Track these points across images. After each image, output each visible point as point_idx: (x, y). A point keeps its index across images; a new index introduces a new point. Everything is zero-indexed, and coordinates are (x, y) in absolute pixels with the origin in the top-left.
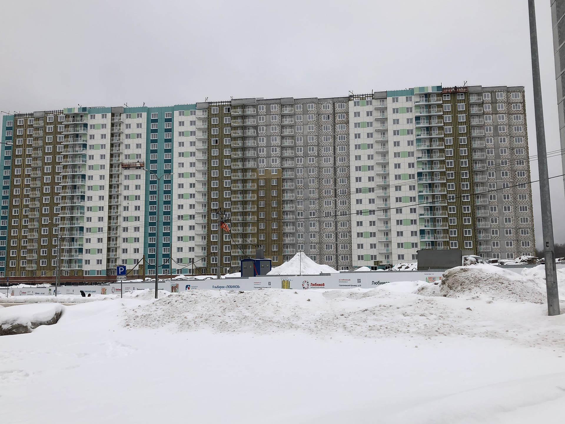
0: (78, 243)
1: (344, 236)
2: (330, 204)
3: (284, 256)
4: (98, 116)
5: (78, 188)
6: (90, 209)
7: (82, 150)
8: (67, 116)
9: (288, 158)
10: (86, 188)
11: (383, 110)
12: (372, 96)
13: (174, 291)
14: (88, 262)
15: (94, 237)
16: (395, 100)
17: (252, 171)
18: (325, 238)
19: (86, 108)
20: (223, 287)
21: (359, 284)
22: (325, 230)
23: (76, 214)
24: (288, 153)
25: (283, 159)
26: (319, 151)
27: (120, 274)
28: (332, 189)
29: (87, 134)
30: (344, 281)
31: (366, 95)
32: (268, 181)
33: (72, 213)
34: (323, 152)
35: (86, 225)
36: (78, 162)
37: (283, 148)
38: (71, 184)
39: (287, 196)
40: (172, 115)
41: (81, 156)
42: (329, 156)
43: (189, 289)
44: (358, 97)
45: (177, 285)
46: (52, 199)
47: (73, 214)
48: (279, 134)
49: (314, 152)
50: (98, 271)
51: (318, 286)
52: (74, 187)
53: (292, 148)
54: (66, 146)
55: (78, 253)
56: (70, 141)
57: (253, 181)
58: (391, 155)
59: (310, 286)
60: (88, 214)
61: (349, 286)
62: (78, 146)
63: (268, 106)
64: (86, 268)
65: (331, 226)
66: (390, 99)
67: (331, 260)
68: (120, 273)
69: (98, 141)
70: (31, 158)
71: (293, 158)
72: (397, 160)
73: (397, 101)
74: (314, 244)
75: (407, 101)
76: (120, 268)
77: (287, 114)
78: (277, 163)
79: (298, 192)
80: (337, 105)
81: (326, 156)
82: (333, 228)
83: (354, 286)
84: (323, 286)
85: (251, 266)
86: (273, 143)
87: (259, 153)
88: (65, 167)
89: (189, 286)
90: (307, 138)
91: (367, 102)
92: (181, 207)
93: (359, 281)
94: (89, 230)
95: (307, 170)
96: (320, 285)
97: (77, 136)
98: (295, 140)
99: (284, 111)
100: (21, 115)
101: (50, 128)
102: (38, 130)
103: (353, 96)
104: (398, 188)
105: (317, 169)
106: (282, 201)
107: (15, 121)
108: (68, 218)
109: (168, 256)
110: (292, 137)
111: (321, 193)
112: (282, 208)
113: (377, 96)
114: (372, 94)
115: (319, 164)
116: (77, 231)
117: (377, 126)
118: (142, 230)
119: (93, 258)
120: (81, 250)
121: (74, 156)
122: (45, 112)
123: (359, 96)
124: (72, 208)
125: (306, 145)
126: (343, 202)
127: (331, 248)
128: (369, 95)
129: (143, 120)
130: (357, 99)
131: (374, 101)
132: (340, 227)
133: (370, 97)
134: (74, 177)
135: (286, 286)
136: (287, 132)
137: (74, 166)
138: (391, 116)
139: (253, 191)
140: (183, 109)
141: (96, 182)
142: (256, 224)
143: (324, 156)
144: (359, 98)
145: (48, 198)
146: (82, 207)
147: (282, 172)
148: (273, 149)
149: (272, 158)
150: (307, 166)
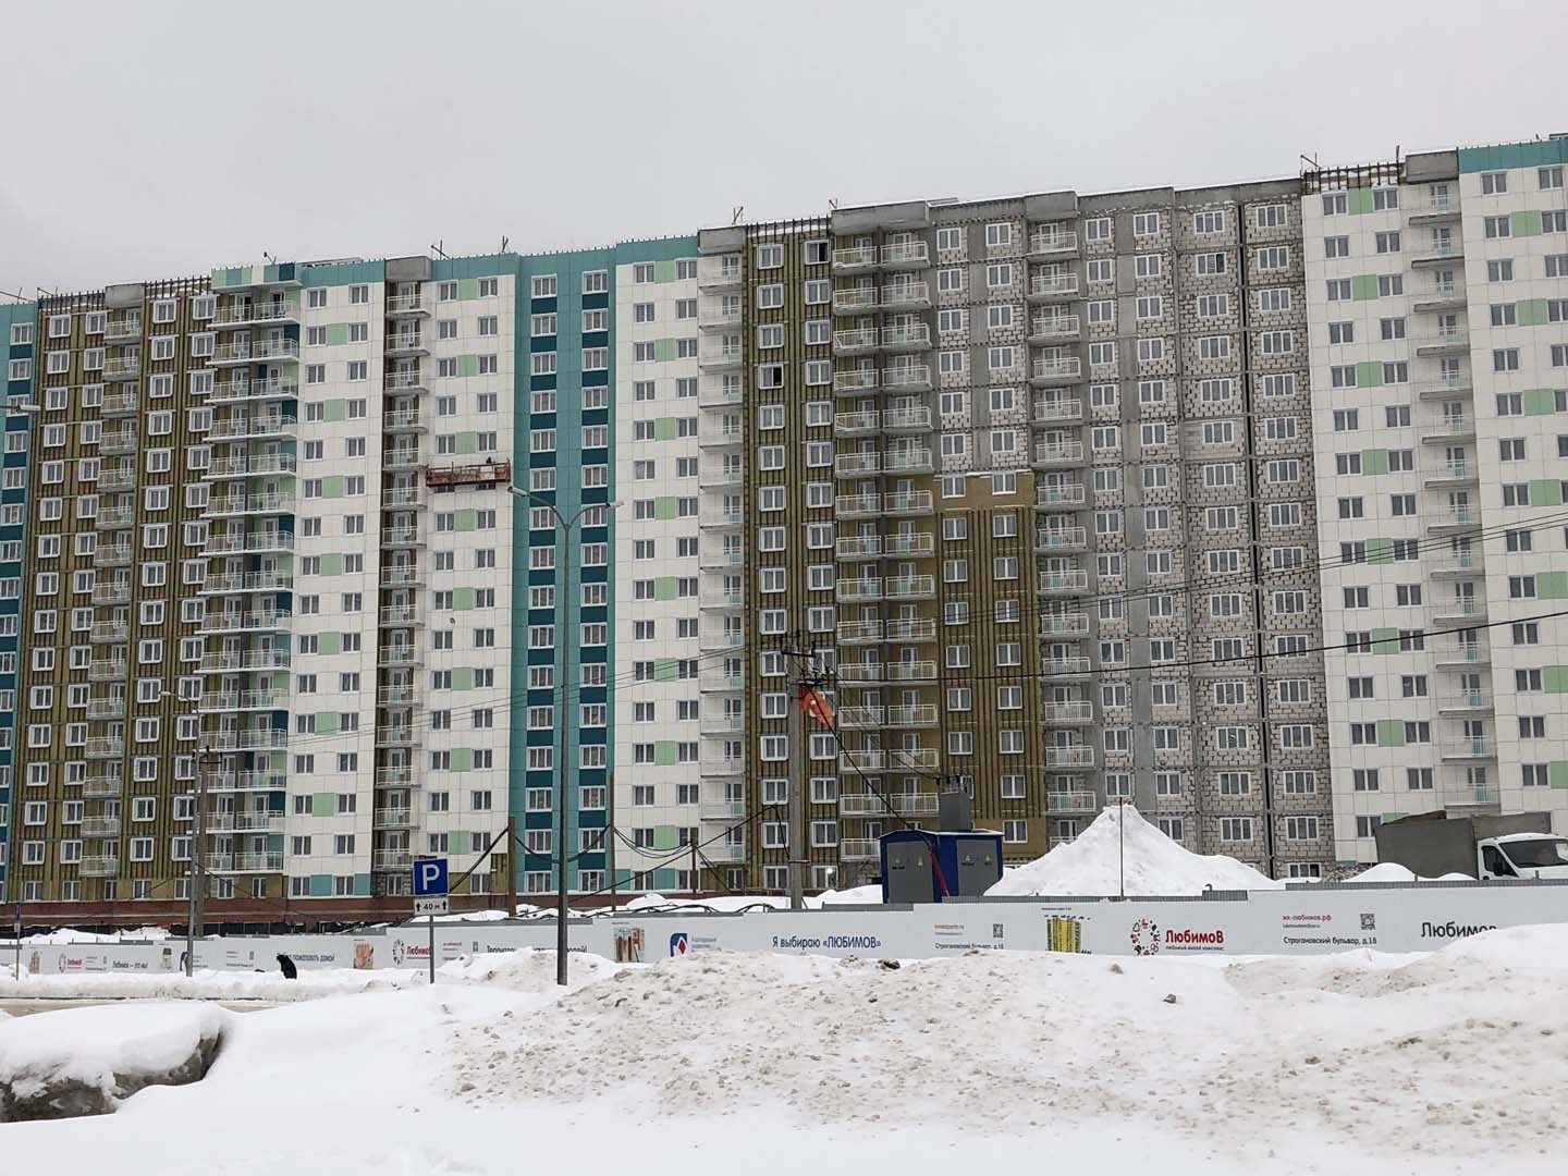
0: (268, 773)
1: (1297, 738)
2: (1236, 611)
3: (1052, 819)
4: (338, 294)
5: (268, 567)
6: (309, 643)
7: (278, 423)
8: (224, 299)
9: (1058, 428)
10: (297, 565)
11: (1446, 226)
12: (1398, 173)
13: (625, 955)
14: (303, 845)
15: (325, 749)
16: (1494, 184)
17: (915, 487)
18: (1218, 748)
19: (292, 265)
20: (815, 943)
21: (1369, 933)
22: (1217, 713)
23: (263, 663)
24: (1057, 410)
25: (1037, 433)
26: (1182, 397)
27: (426, 892)
28: (1241, 549)
29: (297, 363)
30: (1306, 922)
31: (1369, 168)
32: (978, 521)
33: (244, 661)
34: (1200, 402)
35: (298, 704)
36: (268, 468)
37: (1035, 391)
38: (242, 551)
39: (1059, 581)
40: (610, 280)
41: (277, 444)
42: (1224, 416)
43: (682, 948)
44: (1339, 179)
45: (638, 932)
46: (173, 608)
47: (248, 663)
48: (1021, 337)
49: (1162, 402)
50: (340, 879)
51: (1196, 944)
52: (253, 563)
53: (1073, 388)
54: (222, 412)
55: (266, 813)
56: (238, 394)
57: (919, 522)
58: (1484, 405)
59: (1162, 944)
60: (302, 664)
61: (1328, 941)
62: (263, 409)
63: (973, 231)
64: (296, 867)
65: (1241, 700)
66: (1470, 182)
67: (1247, 836)
68: (425, 888)
69: (337, 387)
70: (98, 459)
71: (1079, 427)
72: (1512, 427)
73: (1502, 188)
74: (1173, 772)
75: (1543, 183)
76: (425, 867)
77: (1051, 258)
78: (1014, 451)
79: (1103, 562)
80: (1253, 213)
81: (1214, 417)
82: (1248, 707)
83: (1349, 941)
84: (1216, 944)
85: (922, 861)
86: (998, 372)
87: (942, 414)
88: (219, 488)
89: (685, 936)
90: (1133, 346)
91: (1378, 195)
92: (644, 629)
93: (1368, 921)
94: (307, 723)
95: (1137, 473)
96: (1204, 938)
97: (261, 370)
98: (1084, 358)
99: (1038, 248)
100: (59, 301)
101: (162, 345)
102: (122, 356)
103: (1320, 173)
104: (1518, 539)
105: (1176, 469)
106: (1035, 597)
107: (42, 325)
108: (231, 678)
109: (600, 821)
110: (1075, 347)
111: (1195, 567)
112: (1037, 628)
113: (1416, 171)
114: (1397, 165)
115: (1185, 449)
116: (263, 726)
117: (1423, 289)
118: (502, 719)
119: (322, 828)
120: (277, 801)
121: (253, 447)
122: (145, 285)
123: (1343, 173)
124: (245, 643)
125: (1129, 375)
126: (1290, 600)
127: (1245, 789)
128: (1383, 170)
129: (502, 304)
130: (1334, 184)
131: (1404, 190)
132: (1280, 702)
133: (1388, 174)
134: (250, 524)
135: (1064, 937)
136: (1053, 327)
137: (251, 485)
138: (1476, 248)
139: (921, 565)
140: (647, 255)
141: (332, 541)
142: (936, 691)
143: (1204, 417)
144: (1344, 183)
145: (159, 607)
146: (283, 639)
147: (1036, 484)
148: (996, 395)
149: (992, 432)
150: (1138, 457)
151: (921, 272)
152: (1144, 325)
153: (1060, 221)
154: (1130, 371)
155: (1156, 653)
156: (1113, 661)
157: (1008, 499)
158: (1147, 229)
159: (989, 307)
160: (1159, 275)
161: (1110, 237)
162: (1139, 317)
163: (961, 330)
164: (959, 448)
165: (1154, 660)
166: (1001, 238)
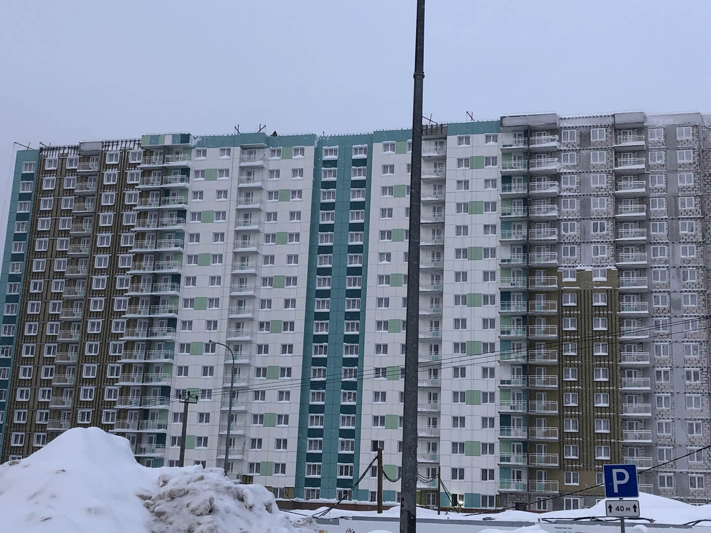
4: (213, 152)
9: (631, 245)
10: (181, 302)
17: (547, 274)
19: (188, 135)
24: (631, 235)
25: (619, 247)
26: (704, 231)
29: (187, 189)
37: (619, 223)
38: (150, 294)
39: (631, 333)
40: (369, 151)
41: (173, 234)
53: (641, 222)
56: (153, 204)
57: (548, 294)
63: (583, 133)
70: (69, 239)
71: (644, 245)
77: (629, 149)
78: (606, 256)
79: (657, 323)
86: (596, 211)
87: (563, 234)
88: (138, 257)
90: (676, 201)
92: (381, 348)
95: (678, 273)
97: (166, 192)
98: (647, 206)
99: (621, 143)
105: (701, 272)
106: (618, 342)
109: (350, 460)
112: (618, 358)
115: (706, 261)
116: (156, 394)
118: (296, 397)
122: (102, 142)
129: (307, 161)
139: (550, 319)
140: (391, 138)
141: (202, 290)
142: (556, 394)
147: (619, 276)
148: (595, 225)
149: (593, 245)
150: (678, 264)
151: (552, 153)
152: (682, 189)
153: (633, 129)
154: (674, 215)
155: (689, 378)
156: (663, 382)
157: (602, 283)
158: (684, 135)
159: (592, 175)
160: (691, 161)
161: (662, 139)
162: (680, 185)
163: (575, 187)
164: (573, 253)
165: (688, 382)
166: (599, 137)
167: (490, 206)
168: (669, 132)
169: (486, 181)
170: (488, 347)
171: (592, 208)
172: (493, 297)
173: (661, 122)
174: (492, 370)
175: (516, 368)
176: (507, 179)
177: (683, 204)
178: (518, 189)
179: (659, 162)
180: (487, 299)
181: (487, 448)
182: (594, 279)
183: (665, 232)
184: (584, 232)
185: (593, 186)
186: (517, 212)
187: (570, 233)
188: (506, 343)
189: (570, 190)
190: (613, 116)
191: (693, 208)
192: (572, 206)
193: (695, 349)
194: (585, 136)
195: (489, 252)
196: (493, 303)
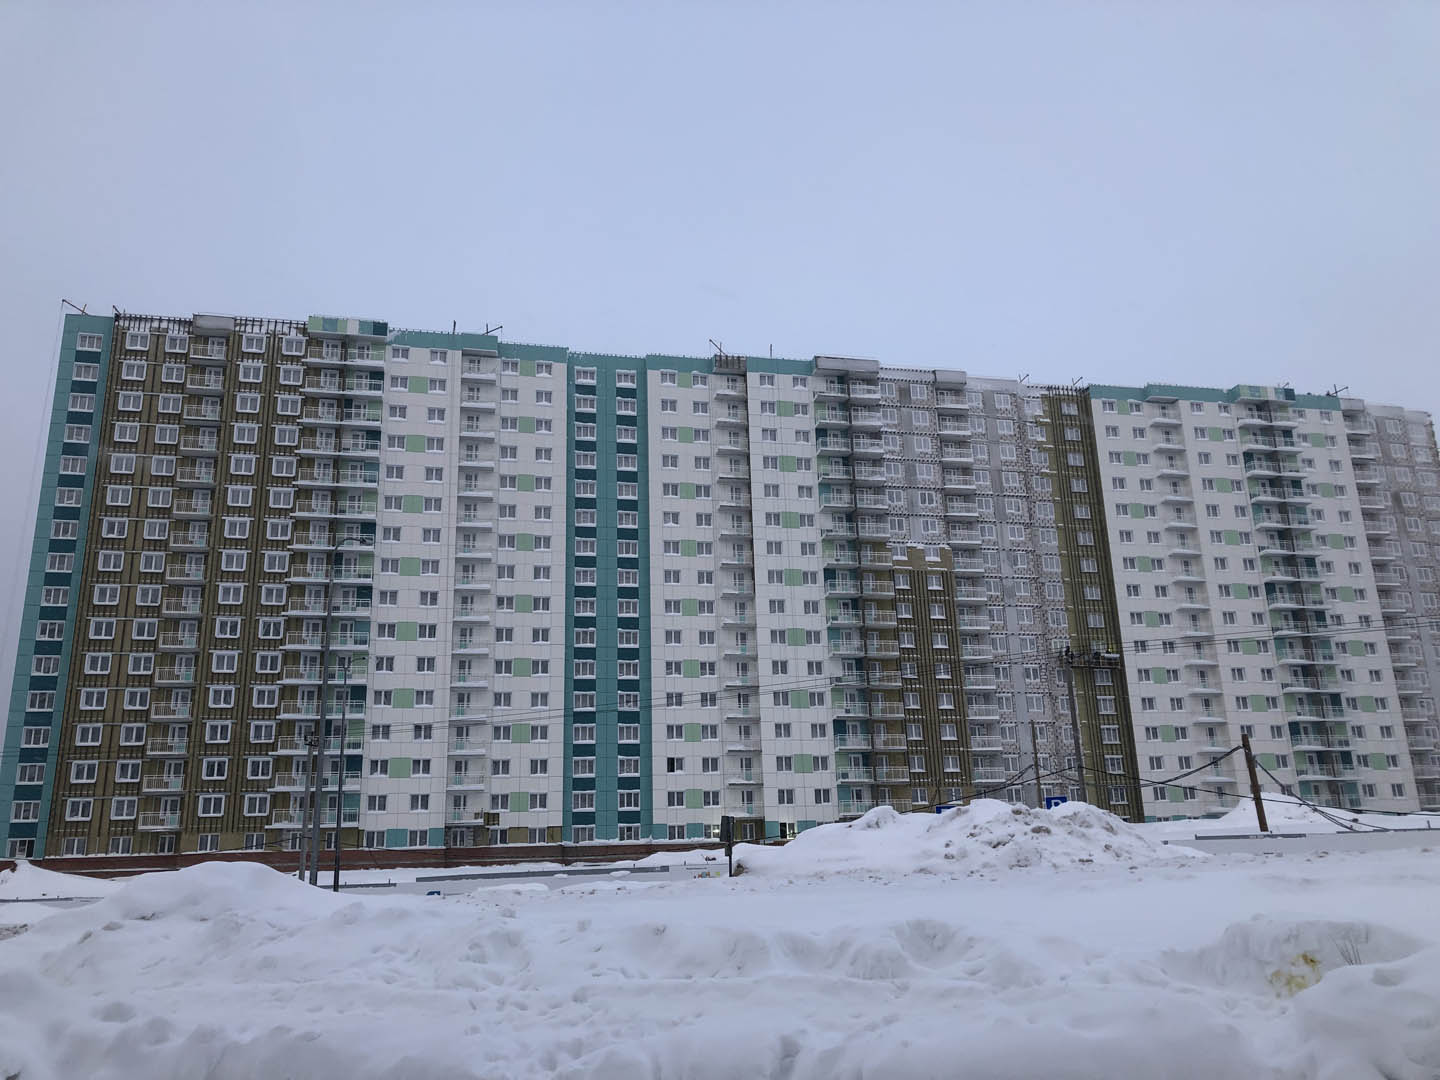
0: (346, 739)
4: (419, 354)
5: (349, 563)
6: (388, 629)
7: (370, 447)
8: (313, 341)
9: (958, 522)
10: (377, 564)
11: (1173, 429)
14: (378, 802)
15: (401, 719)
16: (1196, 408)
22: (1062, 717)
23: (344, 645)
25: (951, 523)
26: (1030, 511)
29: (382, 401)
34: (1037, 517)
36: (351, 481)
37: (948, 495)
40: (643, 380)
41: (369, 463)
42: (1052, 527)
46: (253, 592)
47: (328, 643)
48: (936, 459)
50: (413, 833)
52: (337, 559)
53: (966, 497)
55: (342, 773)
57: (877, 574)
58: (1204, 535)
62: (348, 434)
63: (903, 386)
64: (371, 821)
69: (418, 425)
71: (972, 522)
72: (1218, 550)
73: (1200, 411)
75: (1220, 412)
78: (938, 533)
86: (923, 480)
87: (889, 503)
91: (1131, 405)
92: (673, 636)
94: (383, 697)
95: (1008, 556)
98: (972, 478)
99: (942, 404)
101: (249, 370)
102: (202, 374)
105: (1031, 557)
106: (958, 632)
107: (118, 337)
108: (311, 654)
112: (960, 652)
113: (1153, 395)
115: (1034, 544)
116: (342, 698)
117: (1160, 465)
118: (557, 701)
119: (398, 789)
120: (353, 764)
129: (556, 381)
131: (1144, 405)
134: (334, 526)
136: (953, 455)
137: (336, 494)
138: (1191, 444)
139: (890, 604)
143: (1040, 526)
145: (238, 589)
146: (363, 624)
147: (954, 556)
148: (923, 495)
149: (922, 519)
150: (1008, 546)
151: (871, 406)
152: (1005, 463)
153: (950, 390)
154: (1000, 493)
155: (1028, 677)
156: (1002, 680)
157: (936, 564)
158: (1003, 403)
159: (915, 437)
160: (1012, 433)
161: (981, 405)
162: (1003, 458)
163: (897, 449)
164: (901, 527)
165: (1028, 680)
166: (920, 394)
167: (803, 463)
168: (987, 398)
169: (797, 432)
170: (812, 637)
171: (918, 476)
172: (814, 574)
173: (979, 387)
174: (819, 665)
175: (846, 661)
176: (821, 432)
177: (1007, 480)
178: (836, 446)
179: (980, 430)
180: (808, 577)
181: (820, 762)
182: (927, 559)
183: (992, 510)
184: (911, 504)
185: (918, 450)
186: (837, 473)
187: (896, 503)
188: (834, 631)
189: (893, 452)
190: (934, 372)
191: (1017, 485)
192: (896, 472)
193: (1032, 643)
194: (905, 392)
195: (806, 520)
196: (814, 581)
